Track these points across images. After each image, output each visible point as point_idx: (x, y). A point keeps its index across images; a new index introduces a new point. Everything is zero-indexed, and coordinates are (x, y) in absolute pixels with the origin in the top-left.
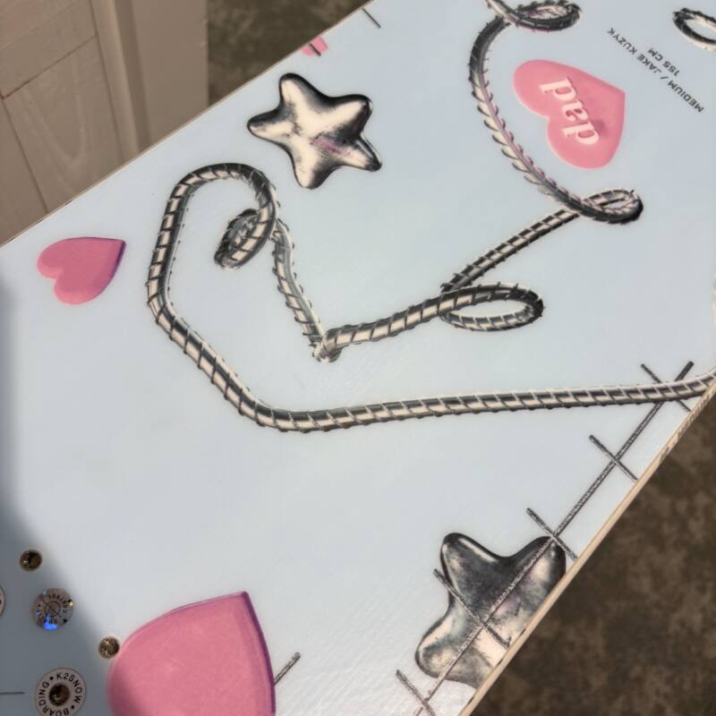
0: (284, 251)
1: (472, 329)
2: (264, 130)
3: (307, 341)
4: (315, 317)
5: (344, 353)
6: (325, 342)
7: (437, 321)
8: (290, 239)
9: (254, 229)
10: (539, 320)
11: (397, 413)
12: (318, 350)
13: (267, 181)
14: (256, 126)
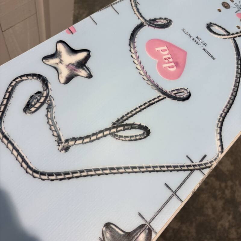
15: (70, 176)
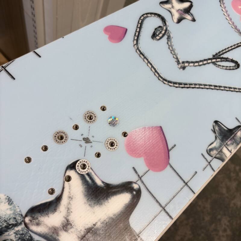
0: (170, 39)
1: (221, 68)
2: (164, 6)
3: (176, 63)
4: (179, 57)
5: (187, 68)
6: (181, 65)
7: (211, 64)
8: (171, 36)
9: (162, 31)
10: (238, 69)
11: (201, 87)
12: (179, 66)
13: (165, 20)
14: (162, 4)
15: (188, 86)
